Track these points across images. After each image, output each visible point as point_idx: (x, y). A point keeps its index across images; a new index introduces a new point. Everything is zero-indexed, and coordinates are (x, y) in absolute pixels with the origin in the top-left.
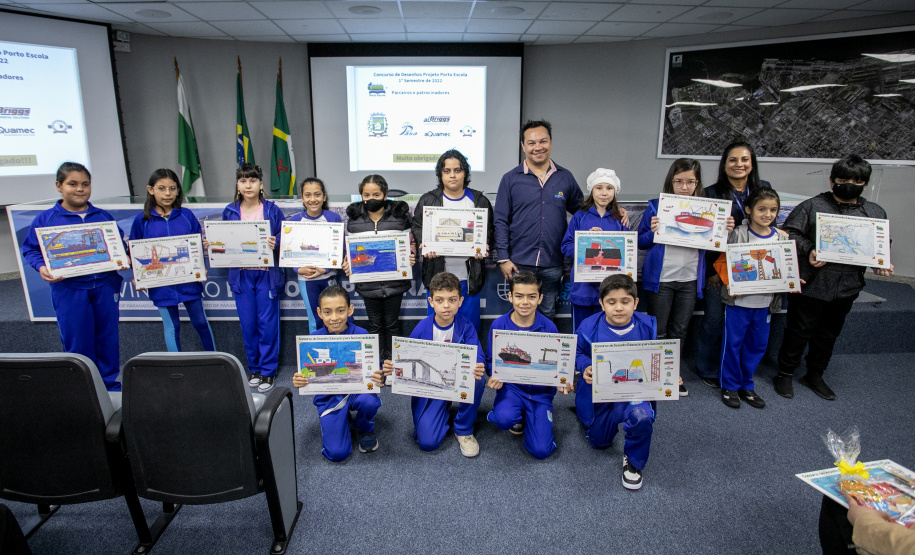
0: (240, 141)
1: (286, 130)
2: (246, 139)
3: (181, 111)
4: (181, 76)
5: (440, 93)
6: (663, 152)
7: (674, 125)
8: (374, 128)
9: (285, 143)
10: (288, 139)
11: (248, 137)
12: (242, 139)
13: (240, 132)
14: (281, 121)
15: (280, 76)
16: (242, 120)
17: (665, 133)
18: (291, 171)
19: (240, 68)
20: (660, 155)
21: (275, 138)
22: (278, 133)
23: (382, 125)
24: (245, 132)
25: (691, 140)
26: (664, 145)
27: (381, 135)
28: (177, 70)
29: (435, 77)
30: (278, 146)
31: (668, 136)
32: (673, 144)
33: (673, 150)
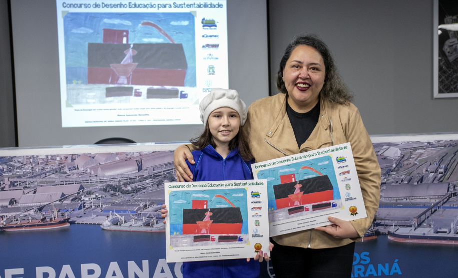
6: (440, 91)
7: (451, 59)
17: (440, 69)
20: (436, 94)
26: (441, 82)
31: (445, 72)
32: (452, 80)
33: (452, 87)
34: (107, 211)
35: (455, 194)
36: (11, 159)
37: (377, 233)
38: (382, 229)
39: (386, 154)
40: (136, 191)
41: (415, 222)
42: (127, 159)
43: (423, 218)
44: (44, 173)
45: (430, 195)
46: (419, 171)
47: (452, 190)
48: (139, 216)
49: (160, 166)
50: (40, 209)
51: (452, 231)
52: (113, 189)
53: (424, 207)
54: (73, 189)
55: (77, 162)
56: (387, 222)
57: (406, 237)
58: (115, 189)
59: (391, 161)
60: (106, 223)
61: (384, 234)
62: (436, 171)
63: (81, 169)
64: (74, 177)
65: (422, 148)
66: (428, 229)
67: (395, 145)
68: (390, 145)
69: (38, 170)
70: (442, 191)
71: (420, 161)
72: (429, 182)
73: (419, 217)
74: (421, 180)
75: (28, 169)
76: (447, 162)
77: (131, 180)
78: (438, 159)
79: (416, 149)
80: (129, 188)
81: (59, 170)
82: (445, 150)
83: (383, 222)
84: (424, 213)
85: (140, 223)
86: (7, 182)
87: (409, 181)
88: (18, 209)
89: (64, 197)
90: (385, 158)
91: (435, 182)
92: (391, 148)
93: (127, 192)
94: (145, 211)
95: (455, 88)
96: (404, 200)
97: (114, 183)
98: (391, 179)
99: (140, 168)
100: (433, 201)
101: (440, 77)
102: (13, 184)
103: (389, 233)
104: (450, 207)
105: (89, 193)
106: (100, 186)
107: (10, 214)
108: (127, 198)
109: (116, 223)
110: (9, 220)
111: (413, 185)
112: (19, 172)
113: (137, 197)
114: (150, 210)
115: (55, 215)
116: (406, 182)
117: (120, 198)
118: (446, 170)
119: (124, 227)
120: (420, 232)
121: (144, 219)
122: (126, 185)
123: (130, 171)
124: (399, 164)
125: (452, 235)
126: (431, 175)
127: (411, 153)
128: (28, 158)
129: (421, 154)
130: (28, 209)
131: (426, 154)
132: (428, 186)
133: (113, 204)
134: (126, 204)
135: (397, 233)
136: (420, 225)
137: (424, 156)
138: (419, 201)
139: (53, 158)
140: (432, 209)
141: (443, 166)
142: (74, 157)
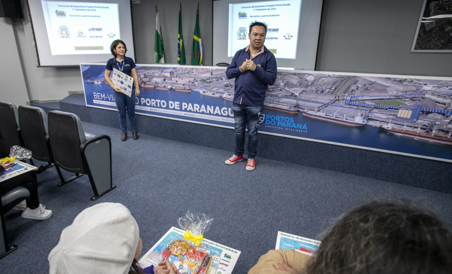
0: (178, 41)
1: (199, 36)
2: (181, 40)
3: (156, 28)
4: (158, 13)
5: (274, 16)
6: (415, 48)
8: (240, 36)
9: (198, 42)
10: (200, 40)
11: (182, 39)
12: (179, 40)
13: (179, 37)
14: (197, 32)
15: (198, 11)
16: (180, 32)
17: (419, 35)
18: (200, 56)
19: (181, 8)
20: (413, 50)
21: (194, 40)
22: (196, 38)
23: (244, 34)
24: (181, 37)
25: (439, 39)
26: (417, 43)
27: (243, 39)
28: (157, 10)
29: (272, 7)
30: (195, 43)
31: (421, 37)
32: (425, 42)
33: (424, 46)
34: (201, 88)
35: (338, 100)
36: (176, 68)
37: (299, 111)
38: (301, 110)
39: (307, 78)
40: (210, 82)
41: (317, 109)
42: (208, 71)
43: (321, 108)
44: (184, 73)
45: (325, 99)
46: (322, 87)
47: (337, 98)
48: (211, 91)
49: (218, 74)
50: (184, 85)
51: (334, 116)
52: (203, 81)
53: (322, 103)
54: (192, 79)
55: (194, 71)
56: (303, 107)
57: (311, 115)
58: (204, 81)
59: (309, 81)
60: (201, 92)
61: (302, 112)
62: (330, 89)
63: (195, 73)
64: (192, 76)
65: (325, 77)
66: (322, 113)
67: (312, 75)
68: (309, 74)
69: (183, 72)
70: (332, 98)
71: (323, 83)
72: (327, 93)
73: (319, 107)
74: (322, 92)
75: (180, 72)
76: (337, 85)
77: (209, 79)
78: (332, 83)
79: (322, 77)
80: (208, 81)
81: (188, 73)
82: (337, 79)
83: (301, 107)
84: (322, 106)
85: (211, 93)
86: (175, 75)
87: (316, 91)
88: (178, 84)
89: (190, 82)
90: (306, 80)
91: (329, 93)
92: (310, 76)
93: (207, 82)
94: (213, 90)
95: (425, 47)
96: (313, 99)
97: (204, 79)
98: (308, 89)
99: (212, 74)
100: (327, 102)
101: (417, 40)
102: (177, 76)
103: (304, 112)
104: (335, 106)
105: (197, 81)
106: (200, 79)
107: (176, 85)
108: (207, 84)
109: (204, 92)
110: (176, 87)
111: (318, 93)
112: (178, 72)
113: (211, 84)
114: (214, 89)
115: (187, 87)
116: (315, 92)
117: (206, 84)
118: (336, 89)
119: (206, 94)
120: (318, 114)
121: (213, 92)
122: (207, 80)
123: (208, 75)
124: (313, 83)
125: (334, 118)
126: (328, 90)
127: (319, 79)
128: (180, 68)
129: (324, 80)
130: (180, 84)
131: (326, 80)
132: (325, 94)
133: (203, 86)
134: (207, 86)
135: (308, 112)
136: (319, 111)
137: (325, 81)
138: (320, 100)
139: (187, 68)
140: (326, 105)
141: (334, 86)
142: (192, 69)
